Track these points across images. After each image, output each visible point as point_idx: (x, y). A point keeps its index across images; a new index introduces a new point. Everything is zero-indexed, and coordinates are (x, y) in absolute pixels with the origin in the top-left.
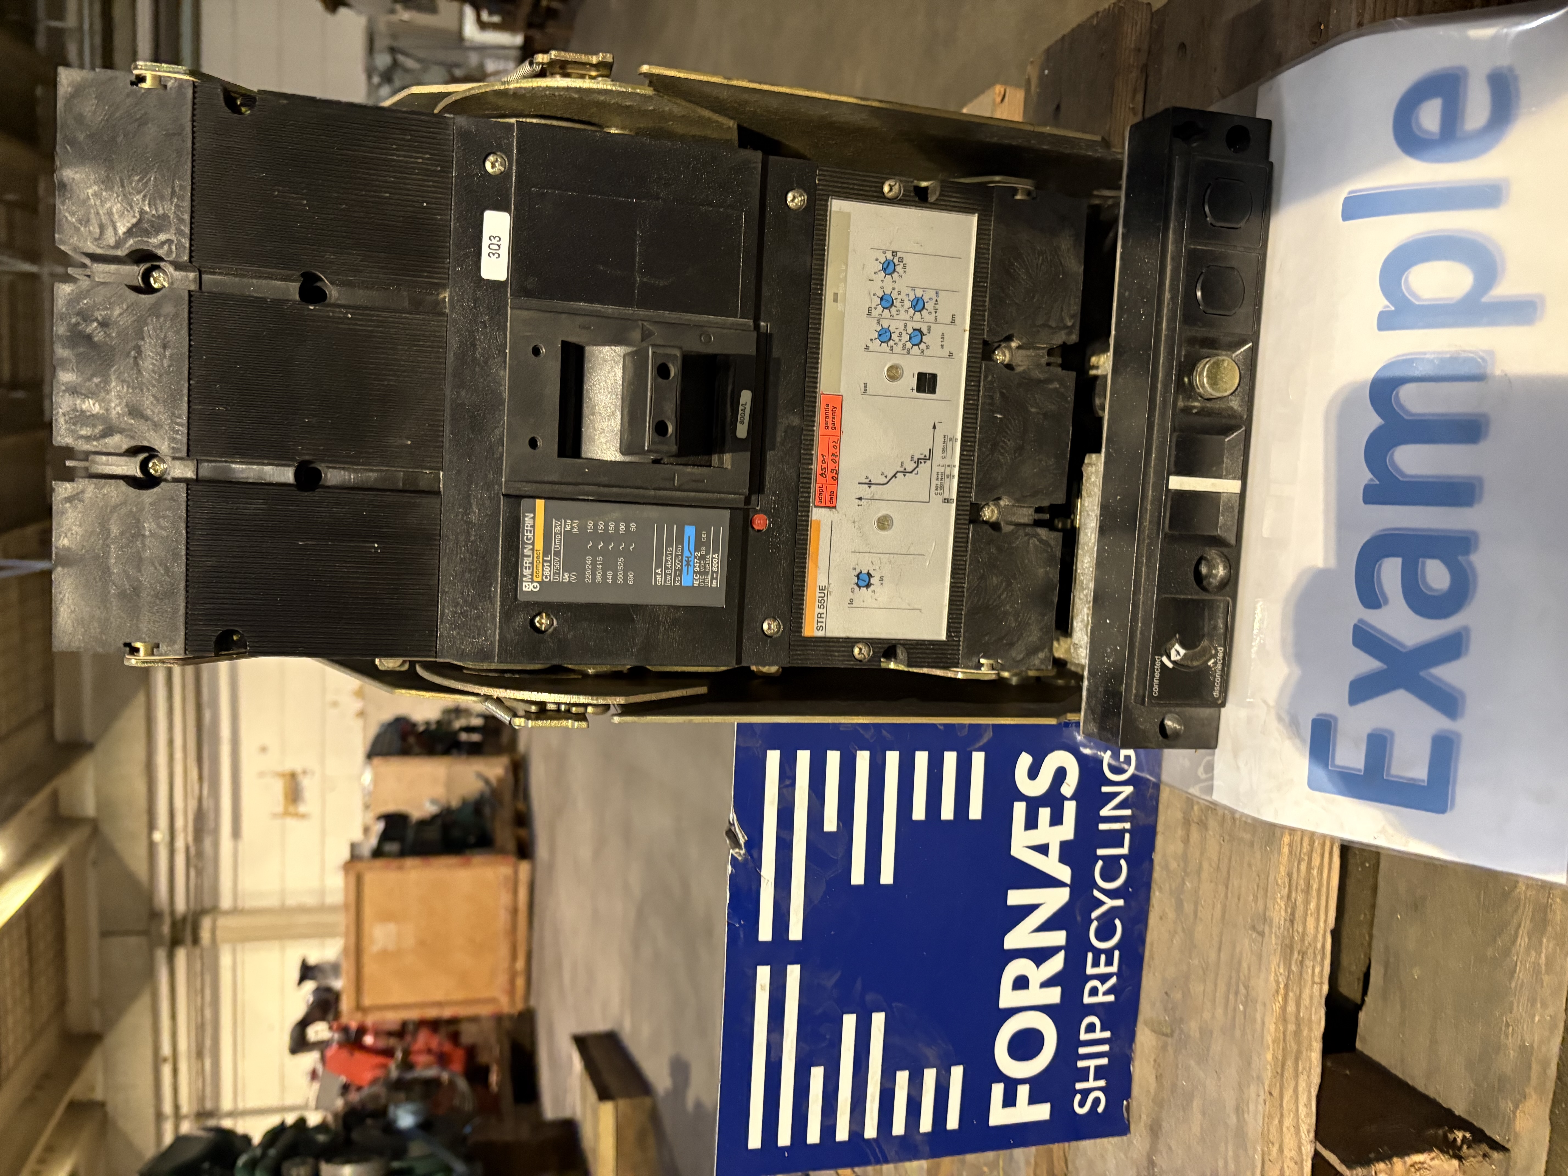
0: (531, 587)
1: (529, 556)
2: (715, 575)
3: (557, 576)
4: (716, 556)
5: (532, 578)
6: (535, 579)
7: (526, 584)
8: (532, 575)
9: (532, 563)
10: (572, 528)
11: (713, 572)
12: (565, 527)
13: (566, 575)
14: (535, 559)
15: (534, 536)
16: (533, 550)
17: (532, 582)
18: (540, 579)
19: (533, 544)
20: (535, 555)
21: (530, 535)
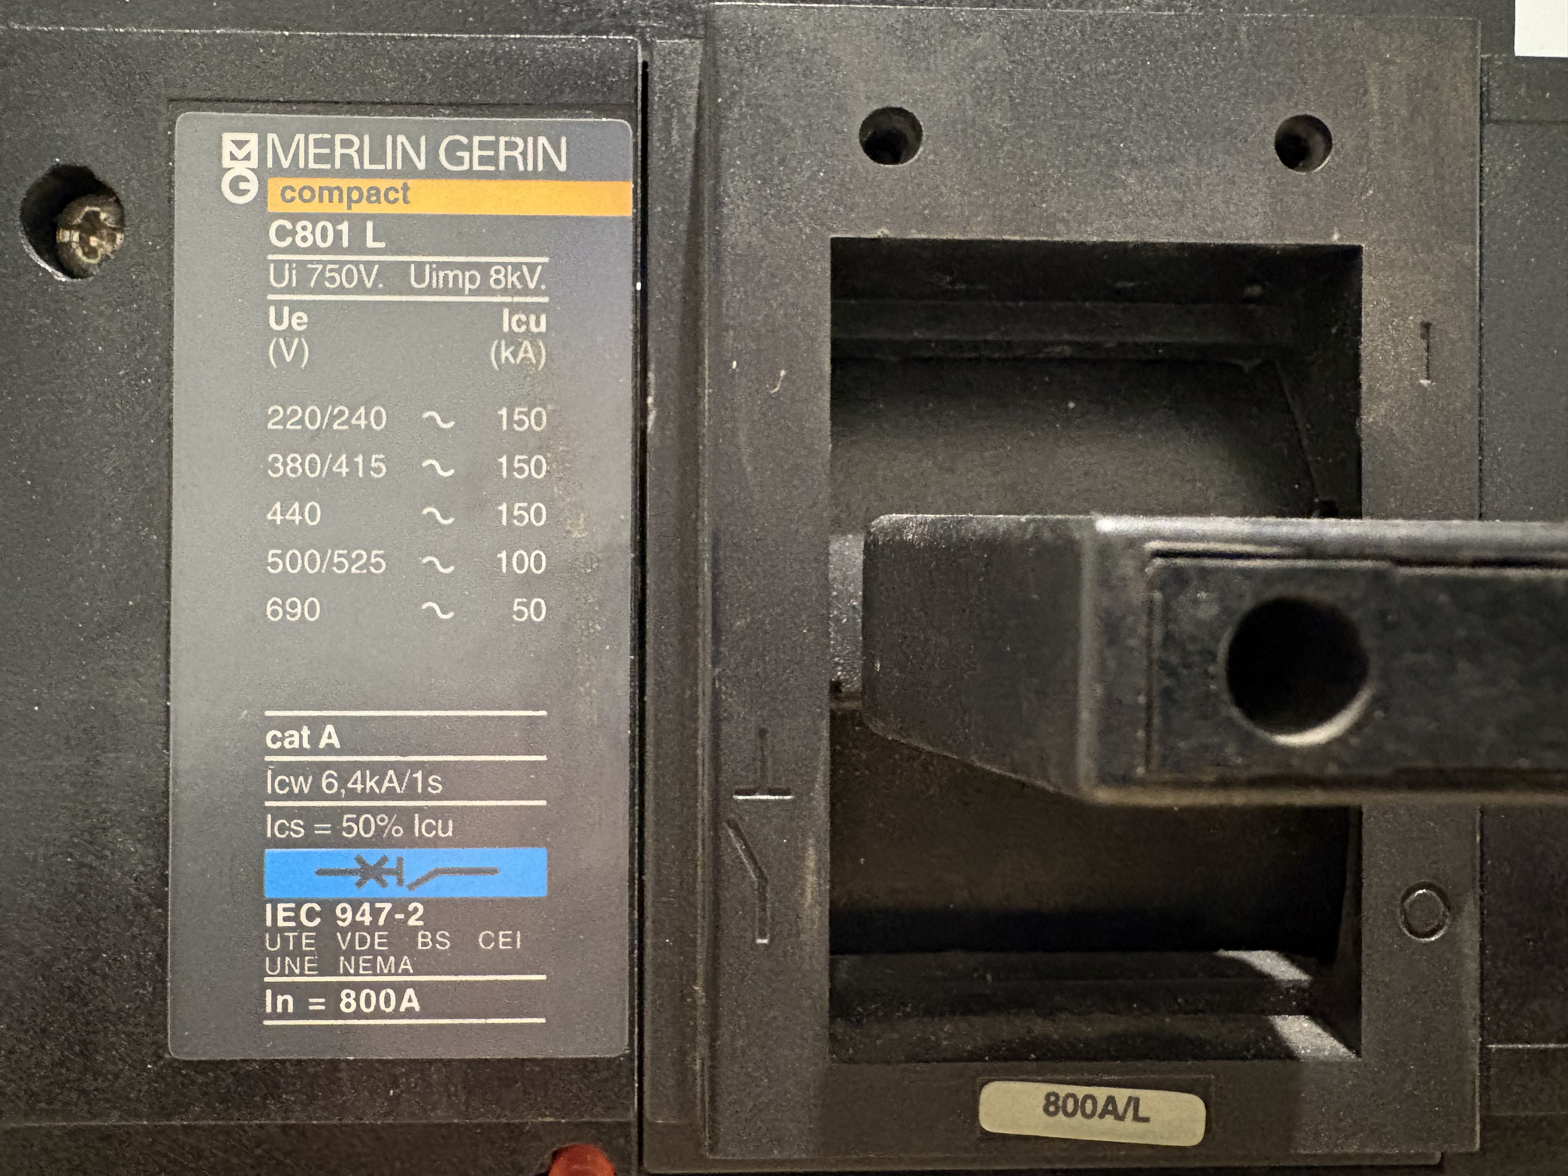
0: (240, 169)
1: (378, 156)
2: (317, 1004)
3: (291, 277)
4: (411, 1000)
5: (279, 171)
6: (275, 185)
7: (253, 146)
8: (295, 171)
9: (348, 170)
10: (514, 340)
11: (332, 993)
12: (514, 308)
13: (299, 321)
14: (365, 184)
15: (470, 174)
16: (409, 171)
17: (261, 173)
18: (275, 204)
19: (435, 171)
20: (383, 184)
21: (471, 159)
